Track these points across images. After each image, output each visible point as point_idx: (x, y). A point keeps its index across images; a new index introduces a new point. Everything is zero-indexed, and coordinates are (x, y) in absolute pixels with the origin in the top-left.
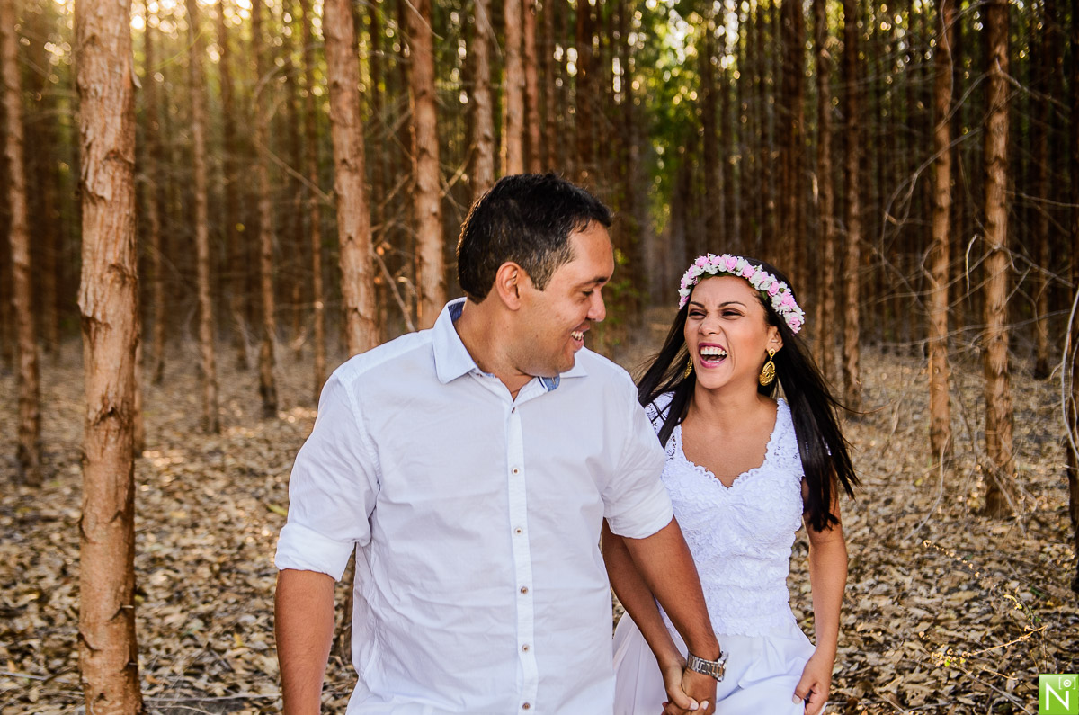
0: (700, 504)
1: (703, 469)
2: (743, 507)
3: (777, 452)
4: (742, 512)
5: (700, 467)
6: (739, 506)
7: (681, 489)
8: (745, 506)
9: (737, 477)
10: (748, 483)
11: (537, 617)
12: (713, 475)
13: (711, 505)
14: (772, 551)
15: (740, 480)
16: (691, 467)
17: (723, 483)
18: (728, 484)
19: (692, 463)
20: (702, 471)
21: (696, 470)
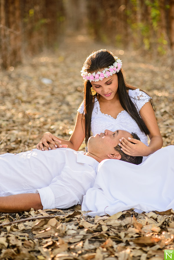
0: (107, 125)
1: (107, 115)
4: (122, 125)
6: (120, 124)
8: (122, 123)
10: (121, 116)
12: (110, 116)
15: (119, 115)
16: (103, 115)
17: (114, 118)
18: (115, 118)
19: (103, 114)
20: (107, 116)
21: (105, 115)
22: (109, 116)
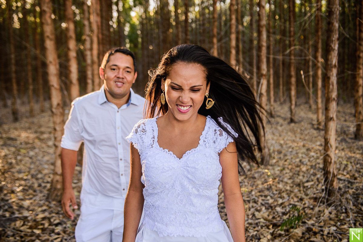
0: (165, 168)
1: (167, 150)
2: (188, 168)
3: (205, 140)
4: (188, 171)
5: (166, 150)
6: (185, 168)
7: (156, 161)
8: (189, 167)
9: (185, 153)
10: (191, 156)
11: (125, 167)
12: (172, 153)
13: (171, 168)
14: (207, 191)
15: (186, 154)
16: (161, 150)
17: (177, 157)
18: (180, 157)
19: (162, 148)
20: (167, 152)
21: (164, 151)
22: (170, 152)
